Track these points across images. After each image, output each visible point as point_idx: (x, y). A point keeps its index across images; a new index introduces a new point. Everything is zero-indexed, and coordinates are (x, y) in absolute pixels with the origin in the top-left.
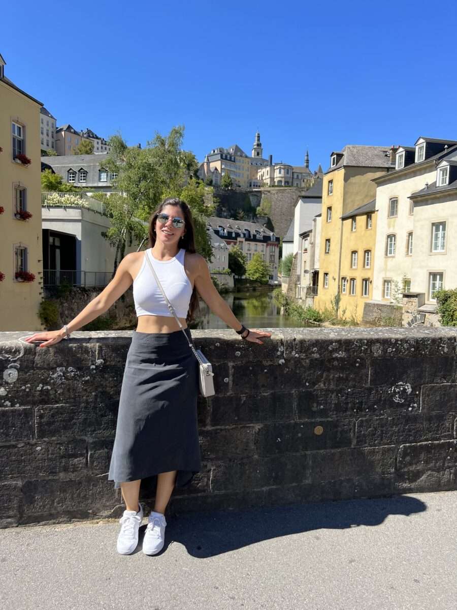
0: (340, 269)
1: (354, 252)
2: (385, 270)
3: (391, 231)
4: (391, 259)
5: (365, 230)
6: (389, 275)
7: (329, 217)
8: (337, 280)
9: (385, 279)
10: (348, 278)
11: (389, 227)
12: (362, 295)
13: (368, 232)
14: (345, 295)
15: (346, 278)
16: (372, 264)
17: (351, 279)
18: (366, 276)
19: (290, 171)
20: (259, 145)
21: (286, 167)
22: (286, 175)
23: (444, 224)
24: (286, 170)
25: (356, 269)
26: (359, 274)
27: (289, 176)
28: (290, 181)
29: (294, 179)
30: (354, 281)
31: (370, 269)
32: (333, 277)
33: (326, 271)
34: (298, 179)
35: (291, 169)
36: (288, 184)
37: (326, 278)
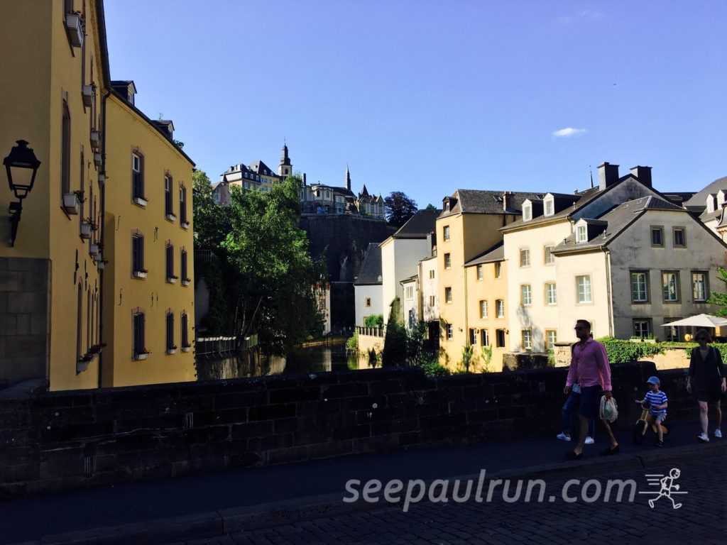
0: (467, 320)
1: (483, 302)
3: (524, 281)
5: (495, 280)
7: (447, 264)
8: (464, 331)
9: (524, 329)
10: (478, 330)
12: (497, 346)
13: (498, 281)
15: (475, 329)
16: (506, 314)
17: (482, 330)
18: (501, 327)
19: (331, 194)
20: (287, 161)
21: (325, 188)
22: (326, 198)
23: (588, 277)
24: (325, 193)
25: (488, 319)
26: (491, 326)
27: (329, 199)
28: (332, 205)
29: (335, 203)
30: (485, 332)
31: (504, 319)
32: (459, 328)
33: (449, 321)
34: (340, 203)
35: (331, 191)
36: (329, 209)
37: (449, 329)
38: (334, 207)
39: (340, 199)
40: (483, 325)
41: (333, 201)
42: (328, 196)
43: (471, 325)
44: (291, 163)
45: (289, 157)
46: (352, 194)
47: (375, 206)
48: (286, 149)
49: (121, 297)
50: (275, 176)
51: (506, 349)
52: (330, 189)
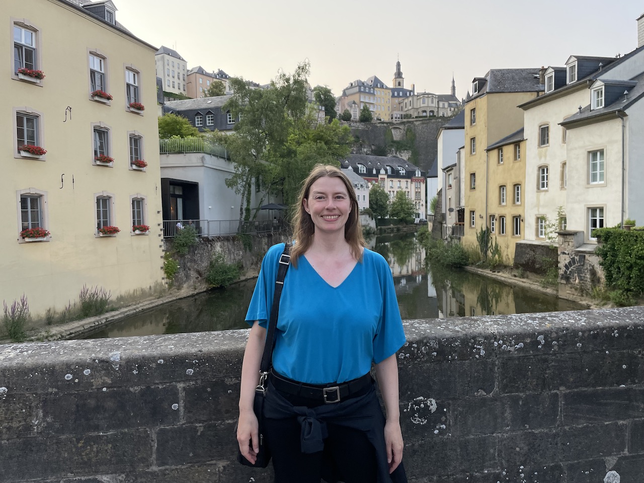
0: (487, 206)
1: (502, 187)
2: (538, 205)
3: (542, 162)
4: (544, 193)
5: (513, 162)
6: (542, 212)
7: (473, 150)
9: (538, 216)
10: (497, 216)
11: (540, 158)
12: (513, 235)
13: (517, 164)
14: (495, 234)
15: (494, 216)
16: (523, 200)
17: (500, 217)
18: (516, 213)
19: (435, 101)
20: (399, 75)
21: (430, 96)
22: (430, 105)
23: (602, 152)
24: (430, 100)
25: (506, 206)
26: (509, 211)
27: (434, 105)
28: (436, 110)
29: (439, 109)
30: (503, 219)
31: (520, 205)
32: (480, 215)
33: (473, 208)
34: (444, 108)
35: (436, 98)
36: (433, 114)
37: (472, 216)
38: (438, 112)
39: (444, 104)
40: (502, 211)
41: (437, 106)
42: (432, 102)
43: (491, 212)
44: (403, 76)
45: (401, 71)
46: (456, 100)
48: (398, 65)
50: (387, 88)
51: (520, 237)
52: (435, 96)
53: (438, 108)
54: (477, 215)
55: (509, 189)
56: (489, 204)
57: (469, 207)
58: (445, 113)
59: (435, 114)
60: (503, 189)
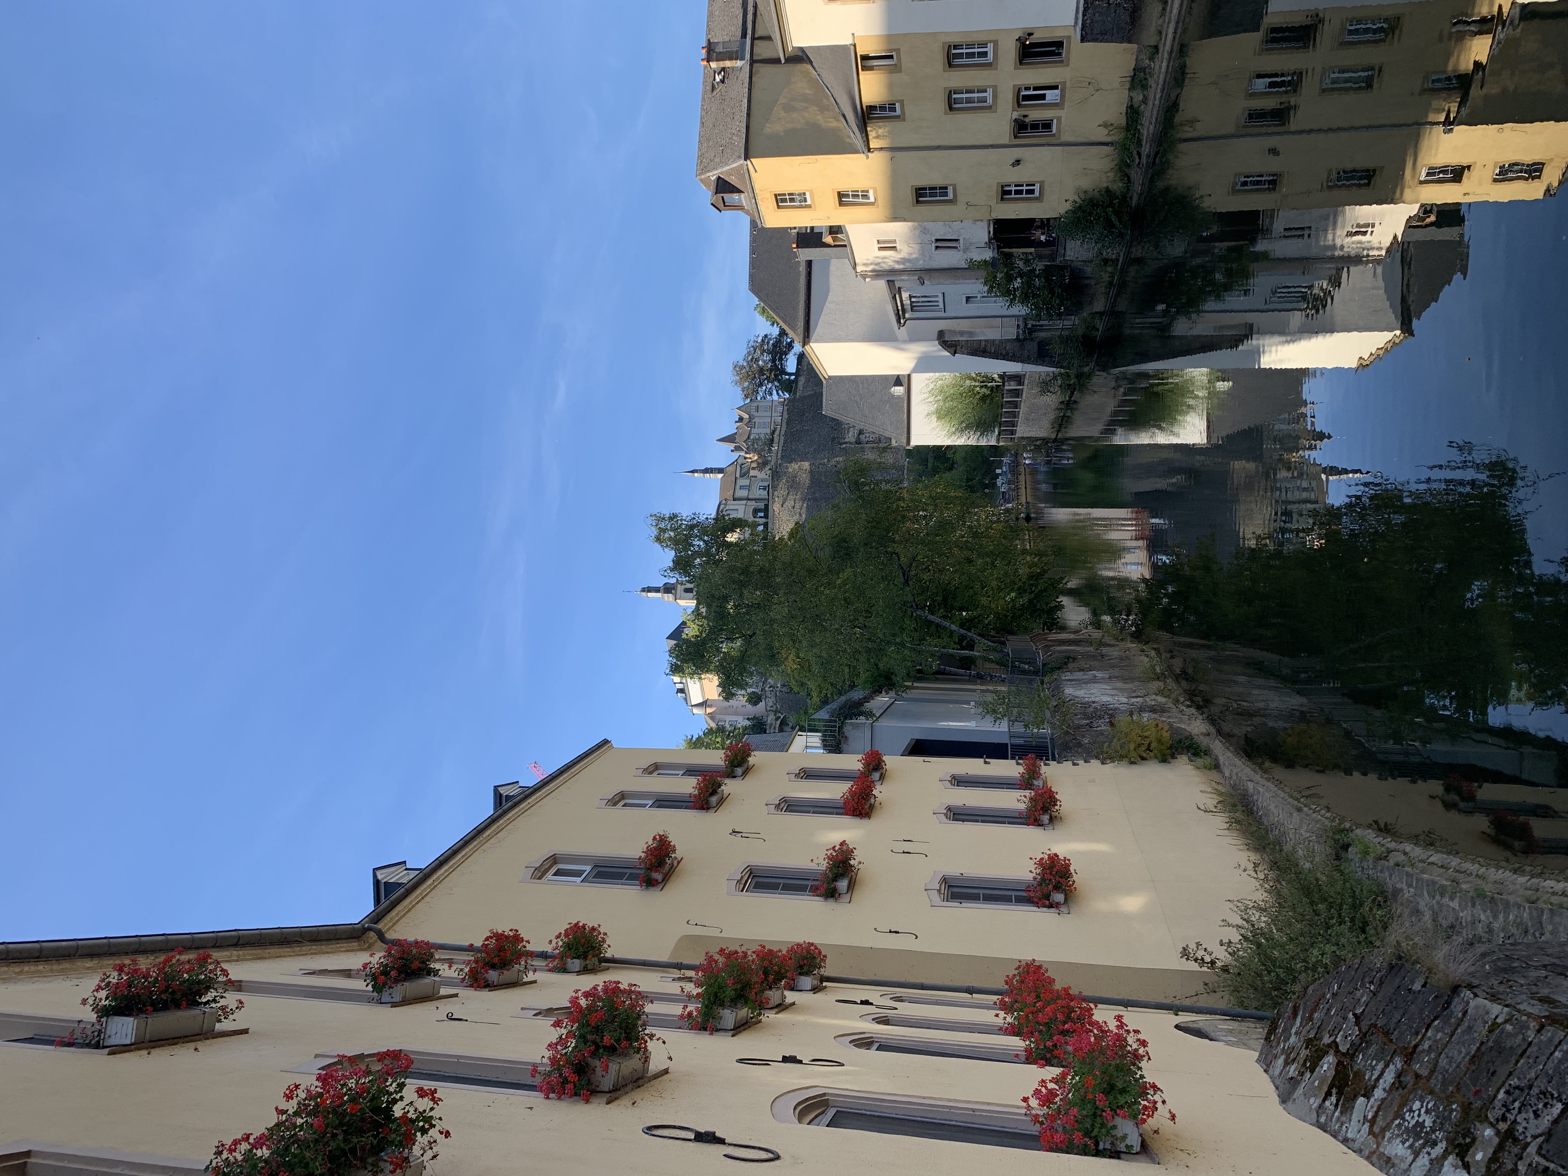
0: (993, 146)
1: (951, 105)
8: (1017, 153)
10: (1017, 115)
12: (1062, 62)
14: (1059, 119)
15: (1015, 121)
16: (982, 38)
17: (1019, 105)
18: (1013, 53)
19: (731, 505)
20: (668, 590)
25: (995, 92)
26: (1008, 77)
27: (741, 509)
28: (753, 505)
29: (750, 497)
30: (1027, 98)
31: (996, 43)
32: (1013, 165)
33: (995, 191)
34: (748, 488)
35: (726, 504)
36: (760, 510)
37: (1013, 196)
38: (756, 500)
39: (742, 487)
40: (1007, 98)
41: (744, 502)
42: (736, 511)
43: (1006, 132)
46: (733, 466)
47: (756, 420)
48: (647, 590)
49: (897, 932)
51: (1069, 37)
52: (722, 507)
53: (748, 499)
54: (1013, 176)
55: (959, 79)
56: (990, 143)
57: (993, 202)
58: (761, 484)
59: (761, 505)
60: (956, 101)
